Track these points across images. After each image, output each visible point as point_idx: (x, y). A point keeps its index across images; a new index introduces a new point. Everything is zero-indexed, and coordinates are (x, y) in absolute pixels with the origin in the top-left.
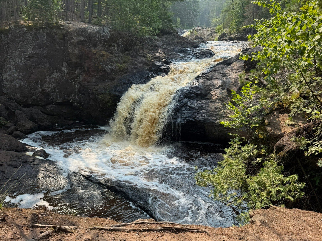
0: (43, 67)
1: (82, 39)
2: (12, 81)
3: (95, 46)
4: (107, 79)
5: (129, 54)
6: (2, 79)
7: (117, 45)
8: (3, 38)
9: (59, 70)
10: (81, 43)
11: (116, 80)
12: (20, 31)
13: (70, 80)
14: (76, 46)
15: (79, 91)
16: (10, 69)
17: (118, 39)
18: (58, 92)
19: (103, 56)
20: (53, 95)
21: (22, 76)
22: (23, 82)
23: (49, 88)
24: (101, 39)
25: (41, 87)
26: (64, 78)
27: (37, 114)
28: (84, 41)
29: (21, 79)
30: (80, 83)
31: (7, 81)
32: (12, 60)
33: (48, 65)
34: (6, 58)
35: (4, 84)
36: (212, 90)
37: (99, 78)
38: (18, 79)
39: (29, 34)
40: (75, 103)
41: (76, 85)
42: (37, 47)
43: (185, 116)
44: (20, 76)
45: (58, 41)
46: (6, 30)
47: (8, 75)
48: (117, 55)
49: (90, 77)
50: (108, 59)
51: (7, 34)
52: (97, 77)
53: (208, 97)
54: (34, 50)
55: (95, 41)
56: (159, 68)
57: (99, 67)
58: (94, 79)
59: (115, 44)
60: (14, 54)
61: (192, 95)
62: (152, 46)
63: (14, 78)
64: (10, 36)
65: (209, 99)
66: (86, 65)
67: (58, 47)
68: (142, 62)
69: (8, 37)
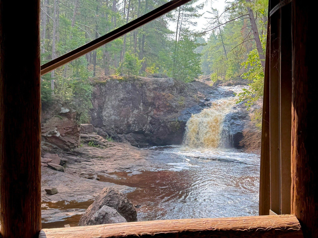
0: (128, 106)
1: (156, 86)
2: (109, 117)
3: (163, 90)
4: (172, 112)
5: (182, 95)
6: (102, 116)
7: (176, 89)
8: (102, 88)
9: (138, 108)
10: (155, 89)
11: (179, 112)
12: (114, 83)
13: (145, 114)
14: (151, 91)
15: (151, 123)
16: (108, 108)
17: (177, 86)
18: (137, 124)
19: (169, 97)
20: (133, 125)
21: (116, 113)
22: (117, 117)
23: (131, 121)
24: (168, 86)
25: (127, 120)
26: (141, 114)
27: (129, 138)
28: (157, 88)
29: (116, 115)
30: (151, 117)
31: (106, 117)
32: (109, 102)
33: (131, 105)
34: (104, 101)
35: (104, 119)
36: (248, 114)
37: (166, 112)
38: (113, 114)
39: (120, 84)
40: (147, 131)
41: (148, 118)
42: (126, 93)
43: (234, 130)
44: (115, 112)
45: (138, 88)
46: (104, 83)
47: (107, 112)
48: (176, 96)
49: (159, 112)
50: (172, 98)
51: (105, 85)
52: (164, 111)
53: (247, 118)
54: (124, 95)
55: (165, 88)
56: (203, 104)
57: (167, 104)
58: (162, 113)
59: (175, 89)
60: (111, 98)
61: (236, 117)
62: (193, 90)
63: (111, 114)
64: (107, 86)
65: (247, 119)
66: (157, 103)
67: (138, 93)
68: (192, 100)
69: (106, 87)
